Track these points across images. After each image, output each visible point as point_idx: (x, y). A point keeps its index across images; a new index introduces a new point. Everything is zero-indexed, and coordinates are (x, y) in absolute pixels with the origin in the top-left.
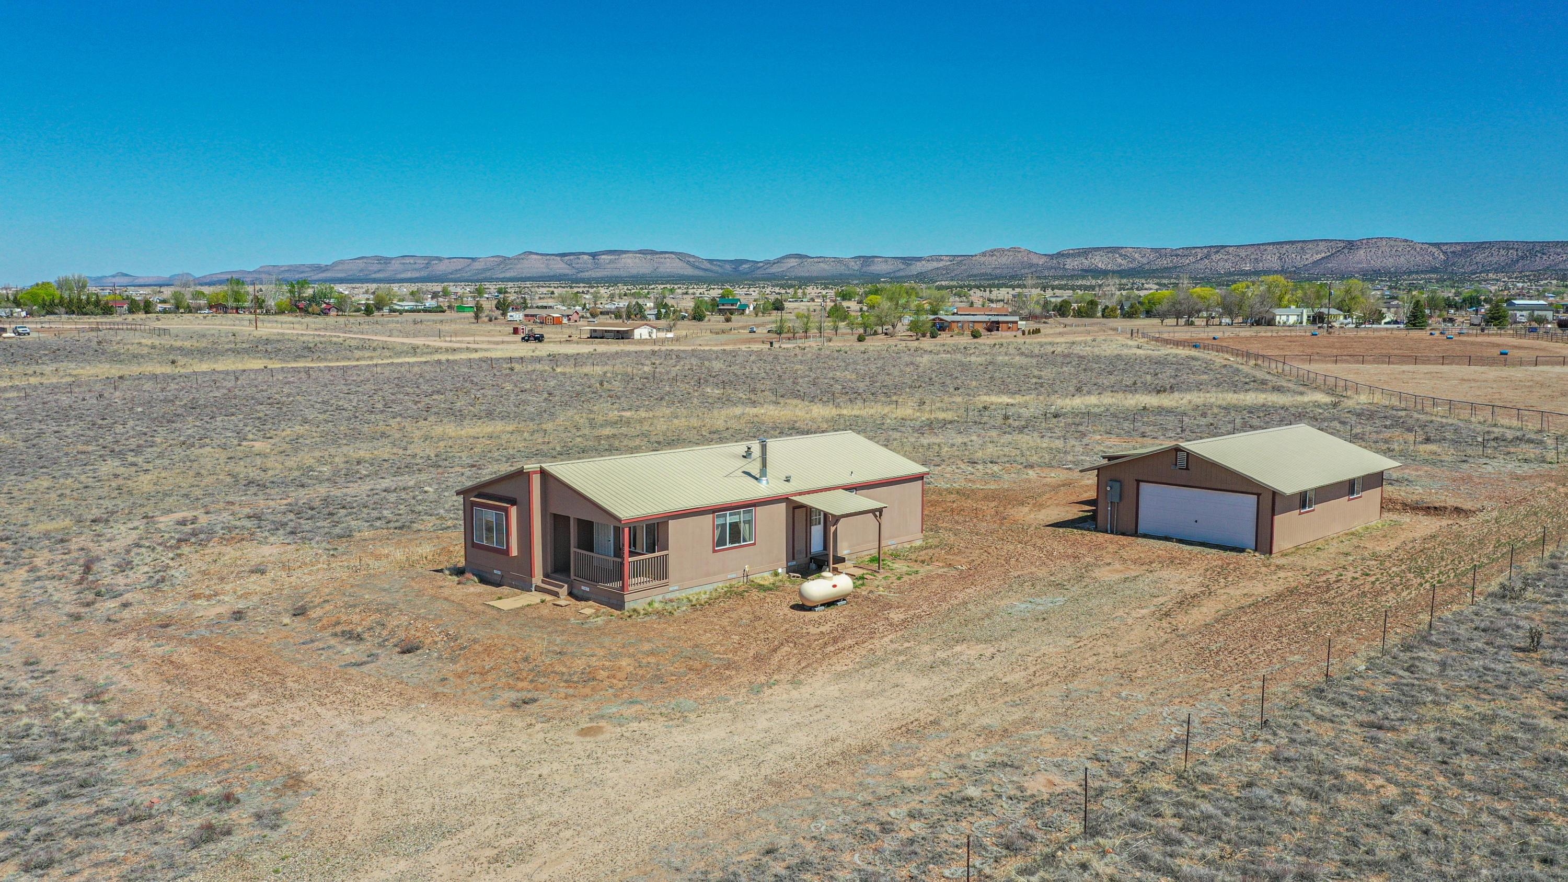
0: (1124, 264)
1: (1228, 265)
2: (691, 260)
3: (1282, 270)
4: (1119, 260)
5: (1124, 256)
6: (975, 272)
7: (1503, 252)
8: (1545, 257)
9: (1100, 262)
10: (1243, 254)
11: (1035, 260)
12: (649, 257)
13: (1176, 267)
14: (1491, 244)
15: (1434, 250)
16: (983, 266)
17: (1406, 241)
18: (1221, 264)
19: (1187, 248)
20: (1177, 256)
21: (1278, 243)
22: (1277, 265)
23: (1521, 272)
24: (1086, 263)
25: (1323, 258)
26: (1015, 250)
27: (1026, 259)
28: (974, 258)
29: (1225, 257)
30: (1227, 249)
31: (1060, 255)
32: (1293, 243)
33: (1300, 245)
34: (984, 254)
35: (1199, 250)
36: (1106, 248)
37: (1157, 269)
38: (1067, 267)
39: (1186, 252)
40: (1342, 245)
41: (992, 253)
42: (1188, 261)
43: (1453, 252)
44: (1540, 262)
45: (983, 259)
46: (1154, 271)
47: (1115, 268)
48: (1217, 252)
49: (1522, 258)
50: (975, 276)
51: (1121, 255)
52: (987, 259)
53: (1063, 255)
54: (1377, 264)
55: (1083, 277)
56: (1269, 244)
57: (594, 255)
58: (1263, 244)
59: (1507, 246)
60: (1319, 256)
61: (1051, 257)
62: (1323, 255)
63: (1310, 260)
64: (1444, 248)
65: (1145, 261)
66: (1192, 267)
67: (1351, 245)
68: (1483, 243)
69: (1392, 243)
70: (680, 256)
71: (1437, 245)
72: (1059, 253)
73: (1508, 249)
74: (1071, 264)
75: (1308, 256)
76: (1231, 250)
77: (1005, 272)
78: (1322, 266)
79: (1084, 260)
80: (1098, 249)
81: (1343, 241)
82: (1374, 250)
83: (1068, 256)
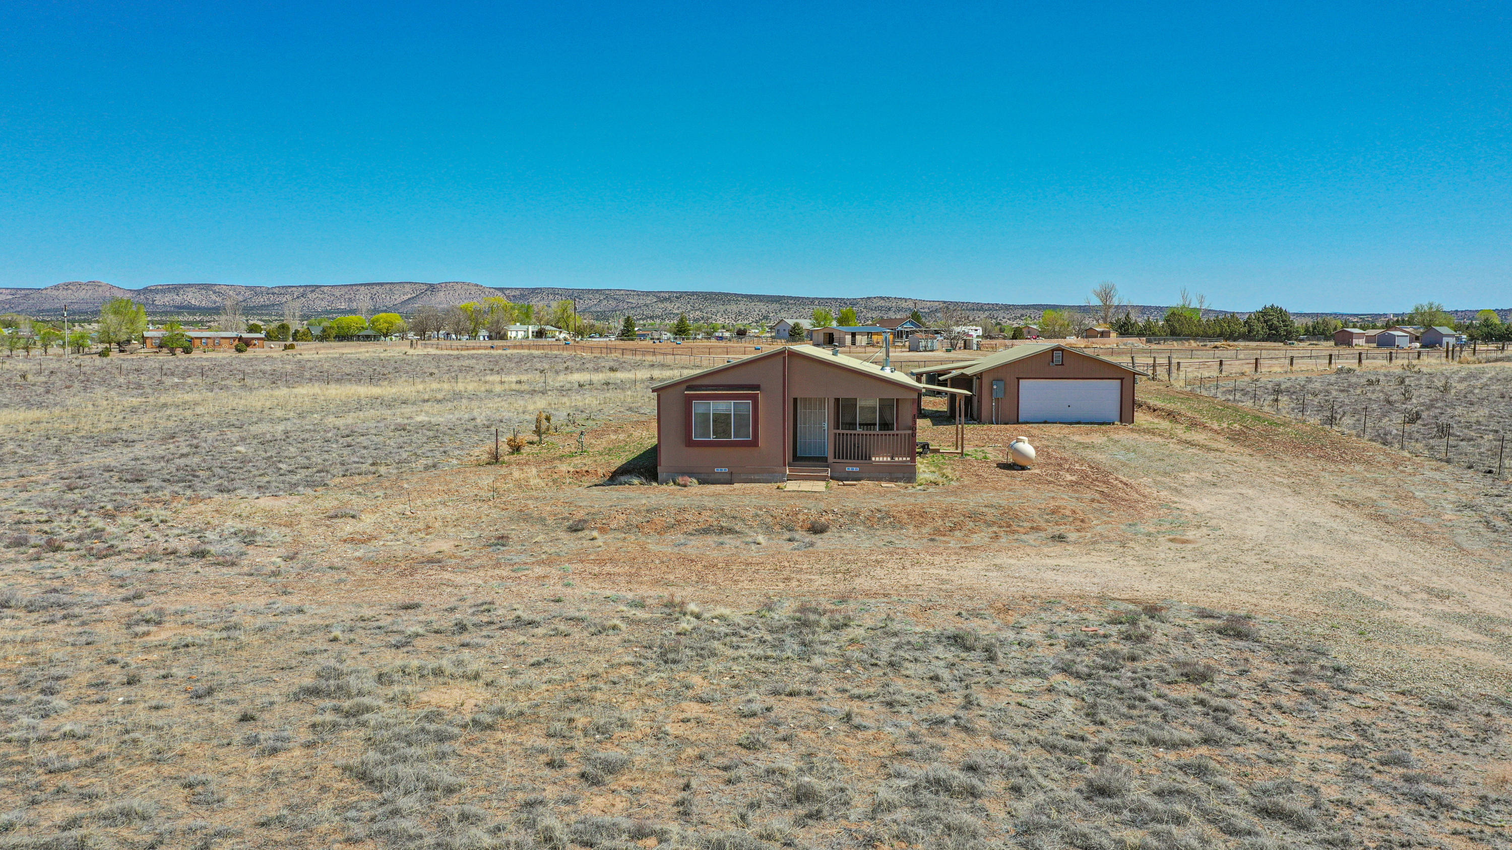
0: (217, 301)
1: (324, 304)
4: (214, 297)
5: (219, 294)
6: (47, 306)
7: (551, 296)
8: (582, 301)
9: (193, 298)
10: (338, 294)
11: (119, 295)
13: (273, 305)
14: (542, 290)
15: (499, 294)
16: (56, 301)
17: (477, 285)
18: (317, 302)
19: (283, 287)
20: (273, 294)
21: (369, 284)
22: (369, 304)
24: (178, 300)
25: (409, 299)
26: (95, 285)
27: (108, 294)
28: (44, 292)
29: (321, 296)
30: (322, 289)
31: (146, 290)
32: (382, 284)
33: (388, 287)
34: (56, 288)
35: (294, 289)
36: (198, 285)
37: (254, 307)
38: (157, 303)
39: (282, 291)
40: (425, 287)
41: (67, 286)
42: (285, 300)
43: (514, 296)
45: (55, 293)
46: (252, 308)
47: (210, 305)
48: (312, 291)
50: (48, 311)
51: (214, 292)
52: (62, 294)
53: (151, 290)
54: (455, 305)
55: (179, 314)
56: (361, 285)
58: (355, 285)
60: (406, 297)
61: (138, 292)
62: (409, 296)
63: (399, 301)
64: (507, 292)
65: (241, 298)
66: (289, 304)
67: (432, 288)
69: (466, 287)
71: (501, 289)
72: (146, 289)
73: (555, 294)
74: (160, 300)
75: (396, 297)
76: (325, 289)
77: (85, 307)
78: (410, 306)
79: (175, 297)
80: (190, 285)
81: (426, 284)
82: (451, 292)
83: (156, 291)
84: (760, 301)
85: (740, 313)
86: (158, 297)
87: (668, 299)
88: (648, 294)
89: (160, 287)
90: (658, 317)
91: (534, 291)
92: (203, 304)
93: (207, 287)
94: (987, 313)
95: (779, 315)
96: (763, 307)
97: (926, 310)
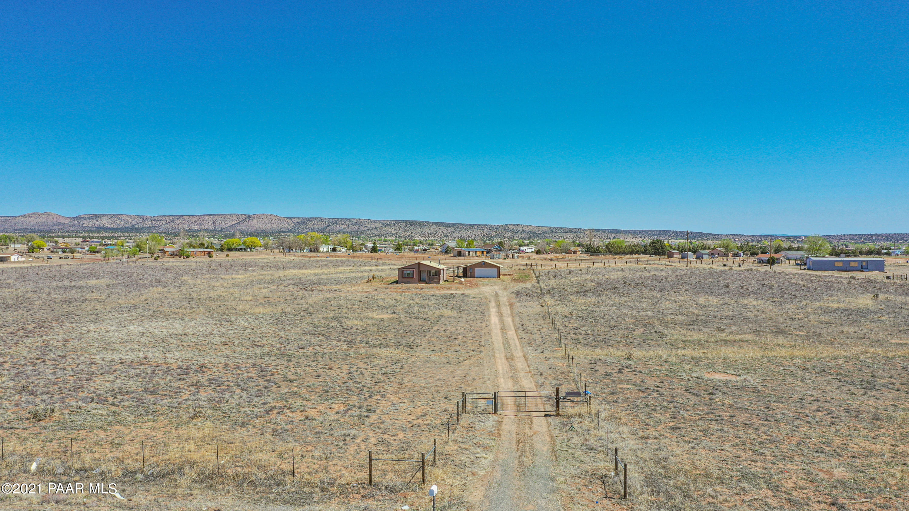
0: (122, 224)
1: (185, 226)
3: (215, 230)
4: (119, 222)
5: (122, 220)
6: (19, 227)
7: (319, 223)
8: (338, 226)
9: (106, 223)
10: (193, 220)
11: (62, 221)
13: (154, 227)
14: (314, 219)
15: (289, 221)
16: (24, 224)
17: (276, 216)
18: (181, 225)
19: (160, 216)
20: (154, 220)
21: (211, 215)
22: (211, 227)
23: (329, 233)
24: (97, 223)
26: (48, 214)
27: (56, 220)
28: (17, 218)
29: (183, 222)
30: (184, 217)
31: (78, 218)
32: (219, 215)
33: (223, 216)
34: (25, 216)
35: (167, 217)
36: (109, 215)
37: (143, 228)
38: (85, 225)
39: (160, 219)
40: (245, 217)
41: (31, 215)
42: (161, 224)
43: (297, 222)
44: (336, 228)
45: (24, 219)
47: (116, 227)
48: (178, 219)
49: (328, 226)
50: (20, 230)
51: (119, 219)
52: (27, 219)
53: (81, 218)
54: (263, 227)
55: (99, 232)
56: (207, 215)
58: (203, 215)
59: (321, 220)
60: (234, 223)
61: (74, 219)
62: (236, 222)
63: (229, 225)
64: (293, 220)
65: (134, 223)
66: (164, 227)
67: (249, 217)
68: (311, 218)
69: (269, 217)
71: (290, 218)
74: (86, 223)
75: (228, 222)
76: (186, 218)
77: (41, 227)
78: (236, 228)
79: (96, 222)
80: (104, 215)
81: (245, 215)
82: (261, 220)
83: (85, 218)
84: (443, 226)
85: (431, 233)
86: (85, 222)
87: (389, 225)
88: (376, 221)
89: (86, 216)
90: (382, 235)
91: (309, 219)
92: (112, 226)
93: (115, 216)
94: (574, 234)
95: (454, 235)
96: (444, 230)
97: (540, 232)
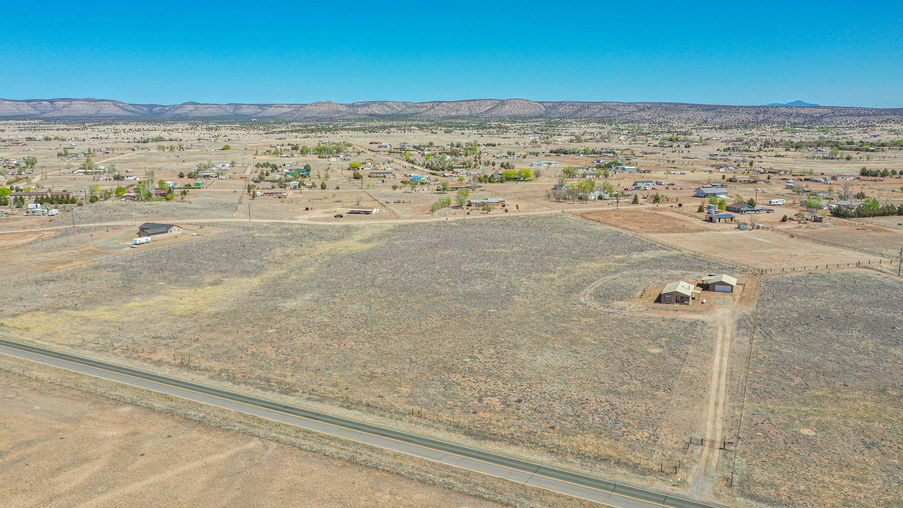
0: (389, 111)
1: (444, 113)
2: (121, 105)
3: (471, 116)
4: (386, 109)
6: (308, 115)
7: (571, 107)
8: (589, 110)
9: (376, 110)
10: (451, 107)
11: (341, 108)
12: (93, 103)
13: (417, 113)
14: (565, 103)
15: (541, 105)
16: (311, 112)
17: (528, 100)
18: (440, 112)
19: (422, 103)
20: (417, 107)
21: (467, 101)
22: (467, 113)
23: (581, 118)
24: (369, 111)
25: (490, 109)
26: (329, 103)
27: (335, 108)
29: (442, 108)
30: (443, 104)
32: (474, 100)
33: (478, 102)
34: (311, 105)
35: (428, 104)
36: (378, 102)
38: (359, 113)
39: (422, 105)
40: (498, 102)
41: (316, 104)
42: (423, 110)
43: (549, 107)
44: (587, 112)
45: (311, 107)
46: (406, 116)
47: (385, 113)
48: (438, 105)
49: (580, 110)
50: (308, 118)
51: (387, 106)
52: (313, 108)
53: (356, 106)
54: (515, 112)
55: (372, 120)
56: (463, 101)
57: (51, 101)
58: (460, 101)
59: (572, 104)
60: (488, 108)
61: (349, 106)
62: (490, 107)
63: (484, 110)
64: (545, 104)
65: (400, 109)
66: (425, 113)
67: (502, 102)
68: (562, 102)
69: (521, 101)
70: (114, 103)
71: (541, 103)
72: (353, 104)
73: (573, 106)
74: (361, 111)
75: (482, 108)
76: (444, 104)
77: (325, 115)
78: (490, 113)
79: (368, 109)
80: (374, 102)
81: (499, 100)
82: (513, 105)
83: (358, 106)
84: (703, 110)
85: (689, 119)
86: (359, 109)
87: (643, 110)
89: (359, 104)
90: (636, 121)
91: (561, 103)
92: (381, 113)
93: (382, 103)
95: (714, 120)
96: (703, 115)
